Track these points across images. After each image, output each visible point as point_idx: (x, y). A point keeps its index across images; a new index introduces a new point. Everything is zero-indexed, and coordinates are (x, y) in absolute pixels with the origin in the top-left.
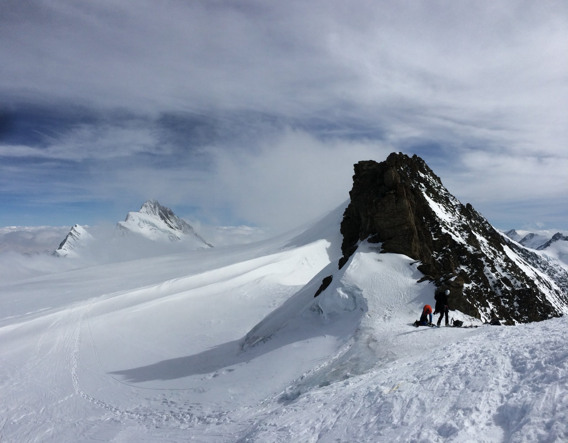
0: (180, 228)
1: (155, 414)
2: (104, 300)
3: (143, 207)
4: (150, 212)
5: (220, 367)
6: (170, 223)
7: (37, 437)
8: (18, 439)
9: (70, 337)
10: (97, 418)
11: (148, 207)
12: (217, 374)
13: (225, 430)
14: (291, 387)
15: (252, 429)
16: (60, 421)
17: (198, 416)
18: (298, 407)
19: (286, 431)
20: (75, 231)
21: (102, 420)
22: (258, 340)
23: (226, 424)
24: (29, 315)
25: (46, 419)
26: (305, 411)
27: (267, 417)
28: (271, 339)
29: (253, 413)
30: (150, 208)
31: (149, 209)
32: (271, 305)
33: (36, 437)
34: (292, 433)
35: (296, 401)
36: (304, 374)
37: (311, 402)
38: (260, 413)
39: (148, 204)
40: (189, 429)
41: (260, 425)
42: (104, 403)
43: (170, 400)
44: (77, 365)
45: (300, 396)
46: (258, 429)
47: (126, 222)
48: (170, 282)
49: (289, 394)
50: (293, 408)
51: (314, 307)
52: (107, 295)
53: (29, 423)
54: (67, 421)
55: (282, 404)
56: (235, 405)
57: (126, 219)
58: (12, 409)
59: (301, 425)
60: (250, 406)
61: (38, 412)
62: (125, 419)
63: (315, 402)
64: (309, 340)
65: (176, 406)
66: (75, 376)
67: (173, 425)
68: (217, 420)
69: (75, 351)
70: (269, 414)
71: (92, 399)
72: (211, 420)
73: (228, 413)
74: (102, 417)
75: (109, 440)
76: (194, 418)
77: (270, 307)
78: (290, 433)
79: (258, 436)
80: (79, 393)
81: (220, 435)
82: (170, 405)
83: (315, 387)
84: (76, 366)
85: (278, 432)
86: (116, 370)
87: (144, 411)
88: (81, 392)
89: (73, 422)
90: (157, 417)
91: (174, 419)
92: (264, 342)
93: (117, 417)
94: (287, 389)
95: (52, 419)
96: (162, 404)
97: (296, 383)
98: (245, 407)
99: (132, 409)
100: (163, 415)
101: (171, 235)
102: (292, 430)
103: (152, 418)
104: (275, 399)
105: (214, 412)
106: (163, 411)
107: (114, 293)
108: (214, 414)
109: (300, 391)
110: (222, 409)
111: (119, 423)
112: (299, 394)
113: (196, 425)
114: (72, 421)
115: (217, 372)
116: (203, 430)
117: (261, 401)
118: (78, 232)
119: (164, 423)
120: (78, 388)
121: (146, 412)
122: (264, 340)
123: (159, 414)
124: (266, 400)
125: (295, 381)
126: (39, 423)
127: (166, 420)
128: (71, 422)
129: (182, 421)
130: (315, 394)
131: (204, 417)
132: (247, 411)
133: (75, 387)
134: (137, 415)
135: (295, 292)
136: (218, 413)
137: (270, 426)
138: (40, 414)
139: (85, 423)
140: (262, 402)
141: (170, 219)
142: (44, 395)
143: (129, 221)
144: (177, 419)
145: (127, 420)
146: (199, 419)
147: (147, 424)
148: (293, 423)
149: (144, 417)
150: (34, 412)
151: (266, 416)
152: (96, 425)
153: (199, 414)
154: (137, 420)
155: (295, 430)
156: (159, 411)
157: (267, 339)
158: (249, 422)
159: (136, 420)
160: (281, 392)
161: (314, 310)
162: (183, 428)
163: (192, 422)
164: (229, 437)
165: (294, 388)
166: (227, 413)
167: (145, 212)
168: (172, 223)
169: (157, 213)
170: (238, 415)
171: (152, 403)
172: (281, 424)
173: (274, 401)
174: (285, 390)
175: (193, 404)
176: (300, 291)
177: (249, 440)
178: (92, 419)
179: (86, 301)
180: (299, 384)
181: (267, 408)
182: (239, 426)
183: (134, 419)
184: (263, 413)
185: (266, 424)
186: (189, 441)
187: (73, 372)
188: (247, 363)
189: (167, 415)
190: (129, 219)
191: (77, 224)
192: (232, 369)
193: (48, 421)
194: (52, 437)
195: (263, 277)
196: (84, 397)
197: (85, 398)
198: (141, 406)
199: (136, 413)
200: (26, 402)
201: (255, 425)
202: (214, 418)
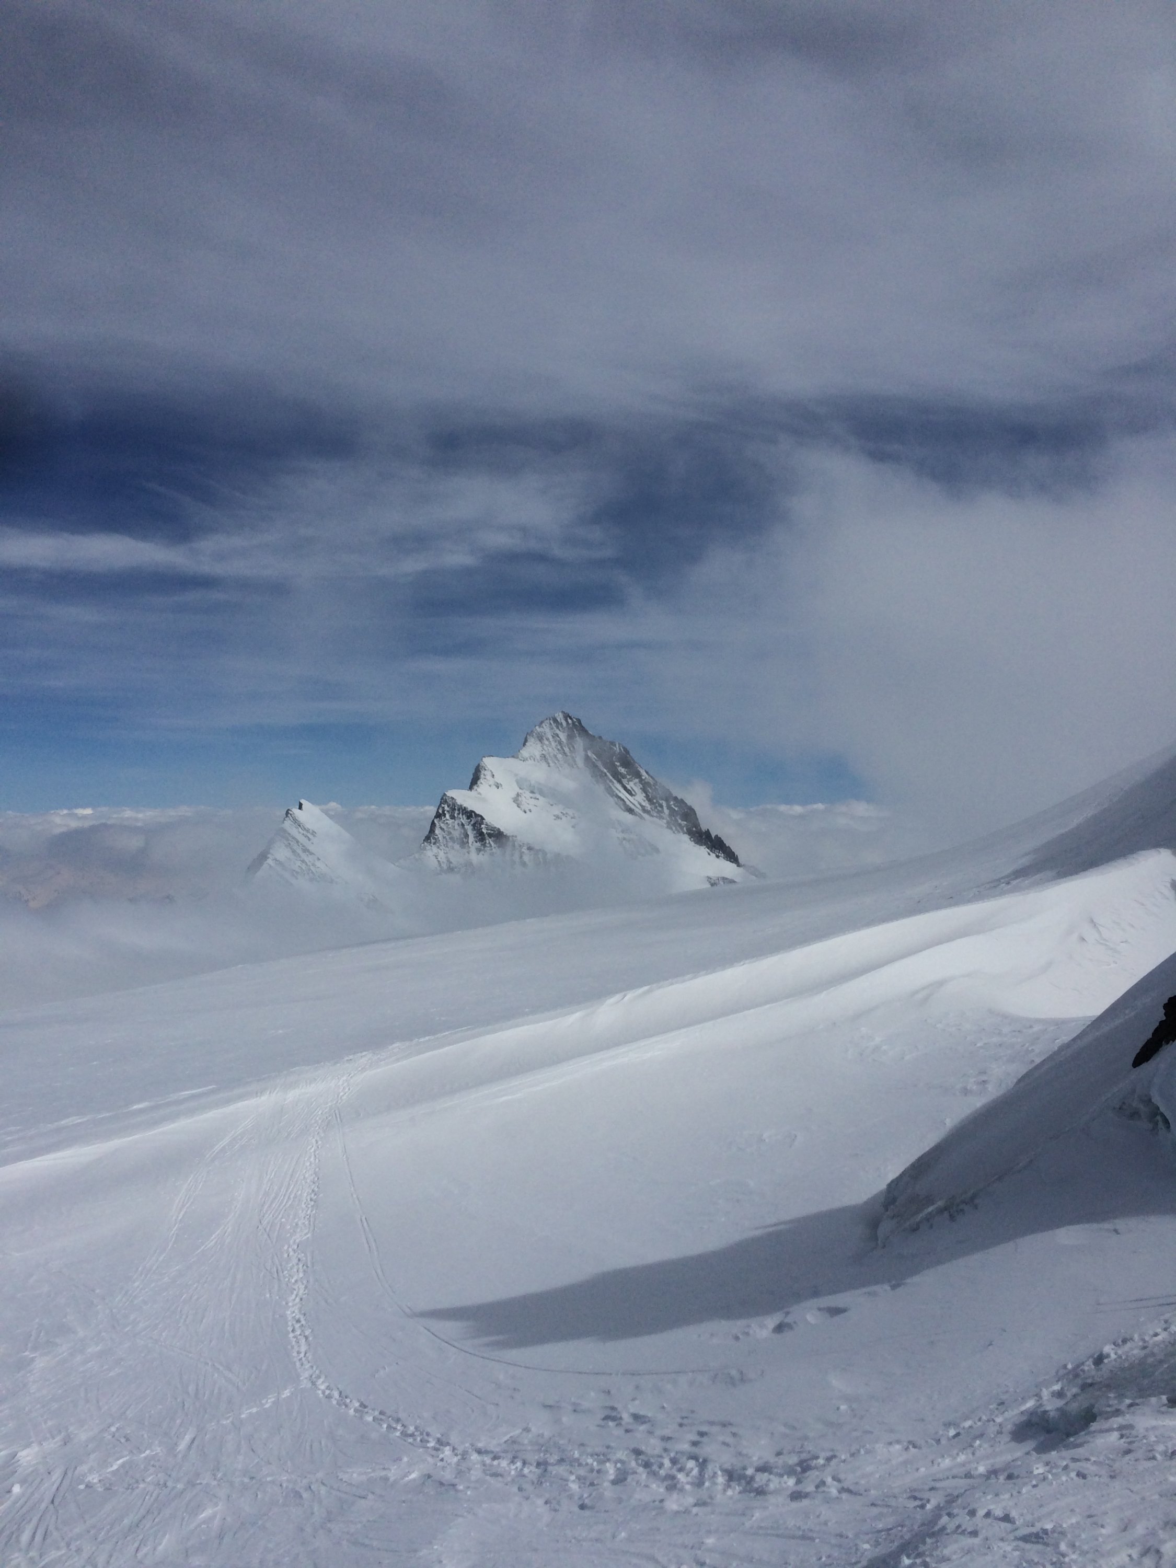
0: (659, 812)
1: (577, 1460)
2: (398, 1060)
3: (532, 742)
4: (555, 756)
5: (798, 1297)
6: (623, 794)
7: (167, 1536)
8: (101, 1543)
9: (280, 1188)
10: (374, 1471)
11: (548, 739)
12: (786, 1320)
13: (822, 1518)
14: (1057, 1387)
15: (923, 1524)
16: (246, 1480)
17: (727, 1466)
18: (1087, 1465)
19: (1046, 1544)
20: (296, 821)
21: (392, 1479)
22: (930, 1209)
23: (828, 1500)
24: (141, 1111)
25: (198, 1475)
26: (1117, 1484)
27: (973, 1488)
28: (976, 1207)
29: (923, 1470)
30: (553, 744)
31: (551, 748)
32: (972, 1085)
33: (164, 1535)
34: (1074, 1557)
35: (1079, 1441)
36: (1107, 1349)
37: (1140, 1454)
38: (950, 1469)
39: (546, 729)
40: (695, 1510)
41: (949, 1515)
42: (398, 1420)
43: (632, 1410)
44: (306, 1287)
45: (1094, 1426)
46: (944, 1528)
47: (473, 793)
48: (626, 998)
49: (1052, 1414)
50: (1072, 1465)
51: (1134, 1105)
52: (407, 1043)
53: (142, 1486)
54: (270, 1482)
55: (1030, 1445)
56: (855, 1434)
57: (475, 781)
58: (83, 1437)
59: (1103, 1531)
60: (910, 1442)
61: (171, 1450)
62: (473, 1478)
63: (1154, 1458)
64: (1120, 1224)
65: (650, 1433)
66: (297, 1326)
67: (641, 1496)
68: (791, 1482)
69: (298, 1238)
70: (981, 1475)
71: (357, 1404)
72: (769, 1480)
73: (834, 1462)
74: (394, 1468)
75: (415, 1551)
76: (711, 1474)
77: (966, 1091)
78: (1064, 1555)
79: (946, 1552)
80: (314, 1383)
81: (804, 1537)
82: (630, 1427)
83: (1153, 1400)
84: (301, 1292)
85: (1021, 1544)
86: (439, 1306)
87: (539, 1451)
88: (321, 1380)
89: (291, 1486)
90: (582, 1472)
91: (644, 1476)
92: (952, 1218)
93: (443, 1468)
94: (1045, 1393)
95: (219, 1475)
96: (602, 1423)
97: (1076, 1376)
98: (890, 1444)
99: (495, 1442)
100: (603, 1462)
101: (626, 836)
102: (1072, 1546)
103: (565, 1475)
104: (1000, 1425)
105: (779, 1454)
106: (605, 1450)
107: (432, 1037)
108: (780, 1461)
109: (1093, 1406)
110: (809, 1447)
111: (452, 1493)
112: (1088, 1417)
113: (719, 1497)
114: (288, 1481)
115: (787, 1313)
116: (744, 1514)
117: (948, 1425)
118: (308, 826)
119: (608, 1491)
120: (307, 1366)
121: (546, 1451)
122: (952, 1211)
123: (590, 1461)
124: (967, 1424)
125: (1070, 1366)
126: (174, 1488)
127: (615, 1482)
128: (284, 1485)
129: (672, 1485)
130: (1154, 1428)
131: (745, 1468)
132: (901, 1459)
133: (298, 1364)
134: (513, 1462)
135: (1059, 1043)
136: (793, 1460)
137: (989, 1521)
138: (180, 1456)
139: (332, 1488)
140: (952, 1432)
141: (625, 781)
142: (191, 1389)
143: (483, 787)
144: (655, 1474)
145: (477, 1481)
146: (732, 1476)
147: (547, 1496)
148: (1074, 1521)
149: (538, 1471)
150: (159, 1450)
151: (969, 1481)
152: (370, 1496)
153: (727, 1459)
154: (513, 1480)
155: (1085, 1547)
156: (589, 1450)
157: (961, 1207)
158: (909, 1498)
159: (509, 1479)
160: (1024, 1400)
161: (1134, 1115)
162: (675, 1507)
163: (708, 1489)
164: (840, 1546)
165: (1069, 1395)
166: (829, 1459)
167: (538, 757)
168: (631, 794)
169: (580, 762)
170: (869, 1469)
171: (564, 1419)
172: (1029, 1518)
173: (1000, 1433)
174: (1038, 1396)
175: (712, 1423)
176: (1074, 1040)
177: (914, 1564)
178: (355, 1475)
179: (336, 1063)
180: (1089, 1381)
181: (973, 1454)
182: (875, 1511)
183: (501, 1475)
184: (961, 1471)
185: (972, 1513)
186: (699, 1552)
187: (292, 1312)
188: (894, 1287)
189: (619, 1465)
190: (481, 781)
191: (303, 801)
192: (841, 1305)
193: (206, 1479)
194: (221, 1537)
195: (941, 983)
196: (329, 1397)
197: (334, 1402)
198: (527, 1430)
199: (510, 1456)
200: (130, 1414)
201: (932, 1511)
202: (781, 1476)
